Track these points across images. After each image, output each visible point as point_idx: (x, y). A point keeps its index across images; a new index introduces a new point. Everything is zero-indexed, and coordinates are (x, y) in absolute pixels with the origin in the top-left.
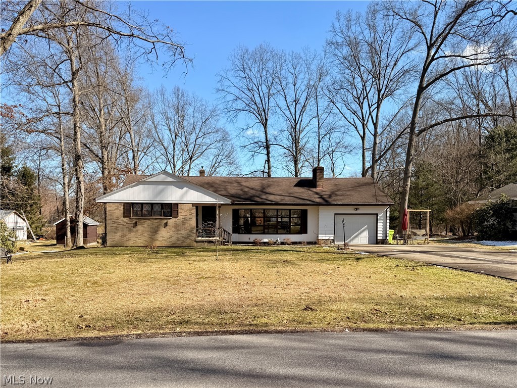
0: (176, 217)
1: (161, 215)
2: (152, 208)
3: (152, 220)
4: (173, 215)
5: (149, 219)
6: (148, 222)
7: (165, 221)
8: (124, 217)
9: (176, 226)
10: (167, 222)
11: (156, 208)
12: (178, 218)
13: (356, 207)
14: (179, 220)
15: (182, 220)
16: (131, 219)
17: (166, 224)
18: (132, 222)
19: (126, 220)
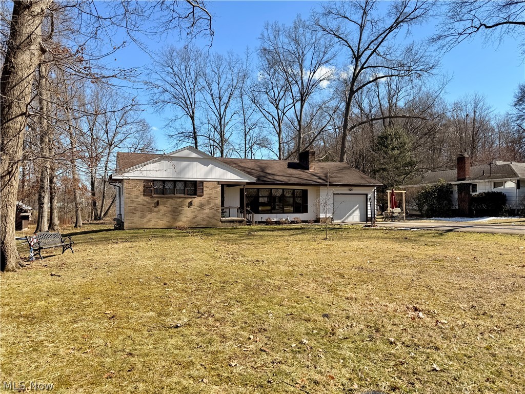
0: (201, 196)
1: (184, 194)
2: (175, 186)
3: (176, 199)
4: (198, 194)
5: (172, 198)
6: (171, 201)
7: (189, 200)
8: (144, 195)
9: (201, 206)
10: (191, 201)
11: (180, 186)
12: (203, 197)
13: (350, 187)
14: (204, 198)
15: (207, 199)
16: (152, 197)
17: (191, 204)
18: (153, 201)
19: (147, 199)
